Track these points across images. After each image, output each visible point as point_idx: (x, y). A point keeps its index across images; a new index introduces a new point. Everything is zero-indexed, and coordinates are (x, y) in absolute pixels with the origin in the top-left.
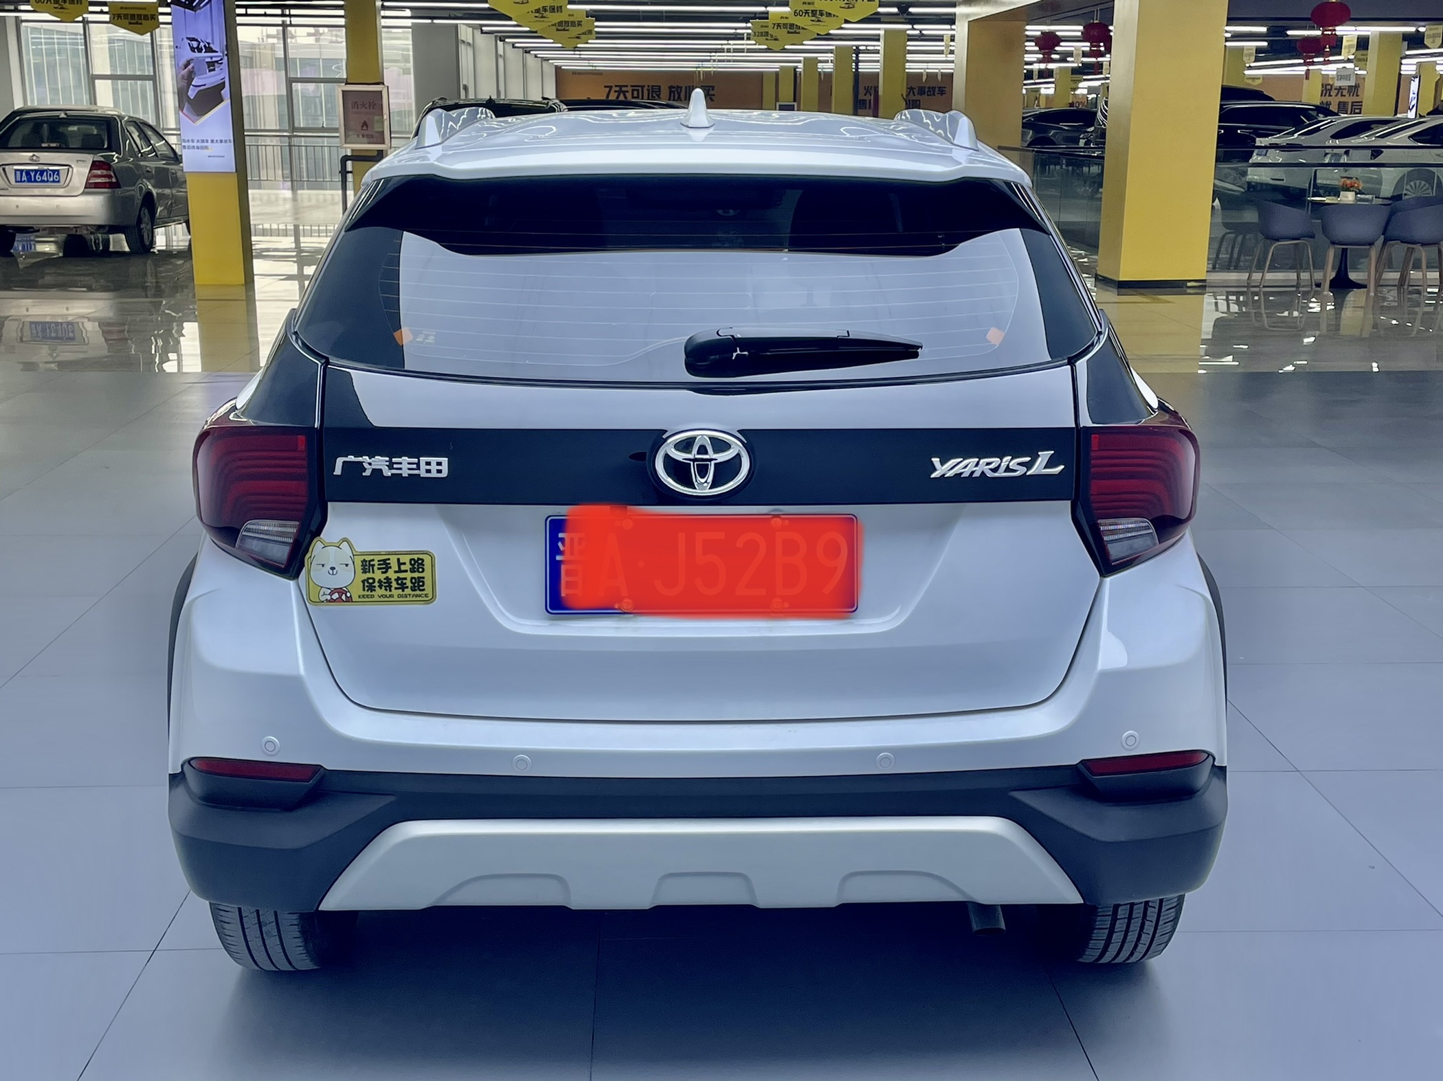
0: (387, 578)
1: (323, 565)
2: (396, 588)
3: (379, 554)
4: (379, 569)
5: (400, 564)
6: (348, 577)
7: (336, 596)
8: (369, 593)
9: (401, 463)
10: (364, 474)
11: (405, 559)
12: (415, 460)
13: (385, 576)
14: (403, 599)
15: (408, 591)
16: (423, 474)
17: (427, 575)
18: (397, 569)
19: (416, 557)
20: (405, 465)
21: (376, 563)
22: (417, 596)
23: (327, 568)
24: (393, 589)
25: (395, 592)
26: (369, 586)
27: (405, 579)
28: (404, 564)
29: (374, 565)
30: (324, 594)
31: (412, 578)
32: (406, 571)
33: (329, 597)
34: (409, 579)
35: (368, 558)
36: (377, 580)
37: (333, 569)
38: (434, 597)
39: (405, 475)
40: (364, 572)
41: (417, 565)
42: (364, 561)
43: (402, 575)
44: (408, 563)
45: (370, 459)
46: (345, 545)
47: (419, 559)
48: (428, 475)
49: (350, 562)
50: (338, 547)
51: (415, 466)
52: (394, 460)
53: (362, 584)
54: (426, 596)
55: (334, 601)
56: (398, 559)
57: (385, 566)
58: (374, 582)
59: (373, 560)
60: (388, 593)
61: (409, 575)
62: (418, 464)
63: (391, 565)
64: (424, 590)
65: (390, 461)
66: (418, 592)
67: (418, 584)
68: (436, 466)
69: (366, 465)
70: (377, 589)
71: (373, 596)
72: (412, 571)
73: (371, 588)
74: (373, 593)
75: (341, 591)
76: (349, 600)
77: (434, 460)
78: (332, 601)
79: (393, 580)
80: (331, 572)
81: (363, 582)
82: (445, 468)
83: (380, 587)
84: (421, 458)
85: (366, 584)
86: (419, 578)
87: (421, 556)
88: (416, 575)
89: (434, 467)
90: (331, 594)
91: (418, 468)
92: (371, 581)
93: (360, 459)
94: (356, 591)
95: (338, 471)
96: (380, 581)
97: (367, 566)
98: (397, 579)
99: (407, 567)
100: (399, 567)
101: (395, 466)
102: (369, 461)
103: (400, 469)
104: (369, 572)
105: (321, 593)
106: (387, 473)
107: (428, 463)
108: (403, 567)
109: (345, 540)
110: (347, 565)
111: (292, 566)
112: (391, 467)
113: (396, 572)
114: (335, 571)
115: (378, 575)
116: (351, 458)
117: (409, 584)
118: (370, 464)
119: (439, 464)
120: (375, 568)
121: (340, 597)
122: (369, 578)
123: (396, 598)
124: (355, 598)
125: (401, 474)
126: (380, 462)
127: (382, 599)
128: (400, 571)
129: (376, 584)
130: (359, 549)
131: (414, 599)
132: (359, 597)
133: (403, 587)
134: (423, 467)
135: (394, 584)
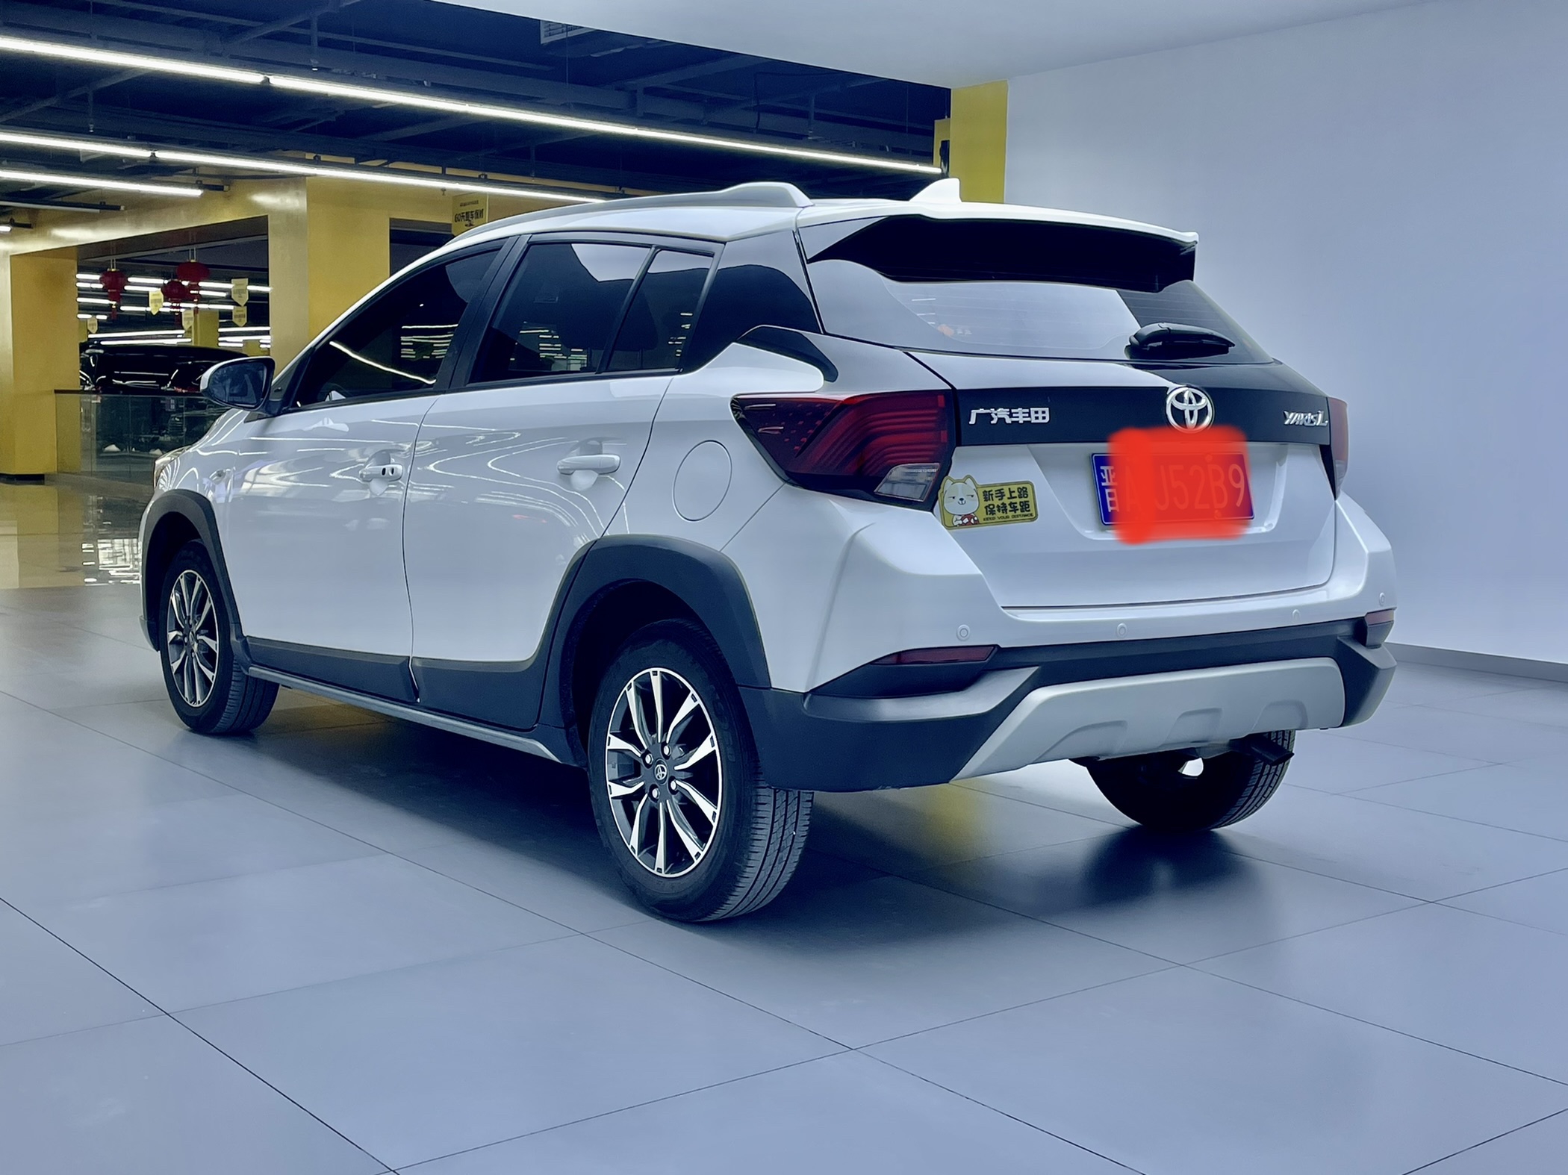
0: (1003, 504)
1: (954, 498)
2: (1010, 511)
3: (995, 485)
4: (996, 497)
5: (1011, 492)
6: (974, 505)
7: (966, 520)
8: (991, 516)
9: (1017, 413)
10: (992, 422)
11: (1014, 488)
12: (1027, 410)
13: (1001, 502)
14: (1015, 519)
15: (1019, 512)
16: (1034, 421)
17: (1030, 499)
18: (1009, 496)
19: (1021, 486)
20: (1021, 415)
21: (993, 492)
22: (1025, 516)
23: (957, 499)
24: (1008, 511)
25: (1010, 514)
26: (990, 510)
27: (1016, 503)
28: (1014, 492)
29: (992, 495)
30: (957, 520)
31: (1020, 502)
32: (1015, 497)
33: (961, 522)
34: (1018, 503)
35: (988, 489)
36: (996, 506)
37: (962, 499)
38: (1037, 515)
39: (1021, 422)
40: (986, 500)
41: (1023, 492)
42: (985, 491)
43: (1013, 501)
44: (1016, 491)
45: (996, 410)
46: (969, 481)
47: (1024, 488)
48: (1037, 421)
49: (975, 494)
50: (964, 482)
51: (1027, 415)
52: (1013, 411)
53: (985, 510)
54: (1031, 515)
55: (966, 524)
56: (1009, 489)
57: (1001, 494)
58: (994, 507)
59: (991, 491)
60: (1005, 515)
61: (1018, 500)
62: (1029, 413)
63: (1005, 493)
64: (1029, 511)
65: (1010, 411)
66: (1026, 513)
67: (1025, 506)
68: (1041, 415)
69: (993, 415)
70: (997, 512)
71: (994, 518)
72: (1020, 497)
73: (992, 512)
74: (994, 516)
75: (969, 516)
76: (977, 523)
77: (1040, 410)
78: (964, 524)
79: (1007, 505)
80: (960, 502)
81: (986, 507)
82: (1047, 415)
83: (999, 511)
84: (1031, 409)
85: (988, 509)
86: (1025, 502)
87: (1024, 485)
88: (1023, 500)
89: (1040, 415)
90: (962, 520)
91: (1030, 416)
92: (991, 507)
93: (988, 411)
94: (982, 515)
95: (973, 421)
96: (998, 506)
97: (987, 496)
98: (1010, 504)
99: (1016, 494)
100: (1011, 495)
101: (1014, 415)
102: (996, 412)
103: (1018, 417)
104: (989, 499)
105: (954, 519)
106: (1008, 421)
107: (1036, 412)
108: (1013, 495)
109: (969, 477)
110: (972, 496)
111: (929, 502)
112: (1011, 416)
113: (1009, 498)
114: (963, 502)
115: (996, 502)
116: (981, 411)
117: (1019, 507)
118: (996, 414)
119: (1044, 412)
120: (994, 496)
121: (970, 521)
122: (990, 505)
123: (1011, 519)
124: (981, 521)
125: (1018, 422)
126: (1002, 413)
127: (1001, 520)
128: (1011, 498)
129: (996, 509)
130: (980, 484)
131: (1024, 518)
132: (984, 520)
133: (1015, 509)
134: (1033, 415)
135: (1009, 508)
